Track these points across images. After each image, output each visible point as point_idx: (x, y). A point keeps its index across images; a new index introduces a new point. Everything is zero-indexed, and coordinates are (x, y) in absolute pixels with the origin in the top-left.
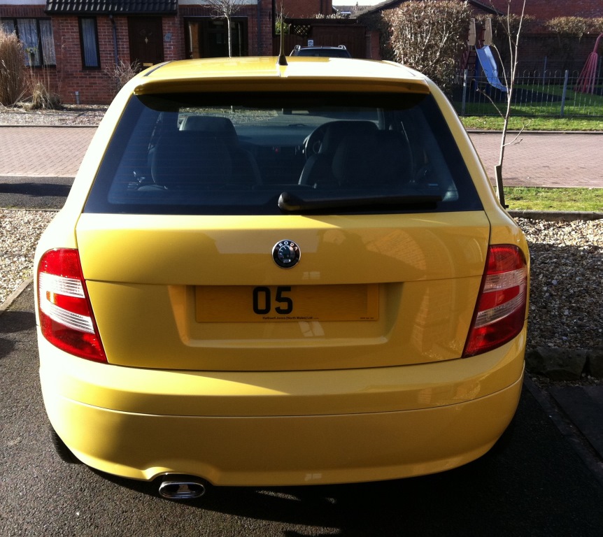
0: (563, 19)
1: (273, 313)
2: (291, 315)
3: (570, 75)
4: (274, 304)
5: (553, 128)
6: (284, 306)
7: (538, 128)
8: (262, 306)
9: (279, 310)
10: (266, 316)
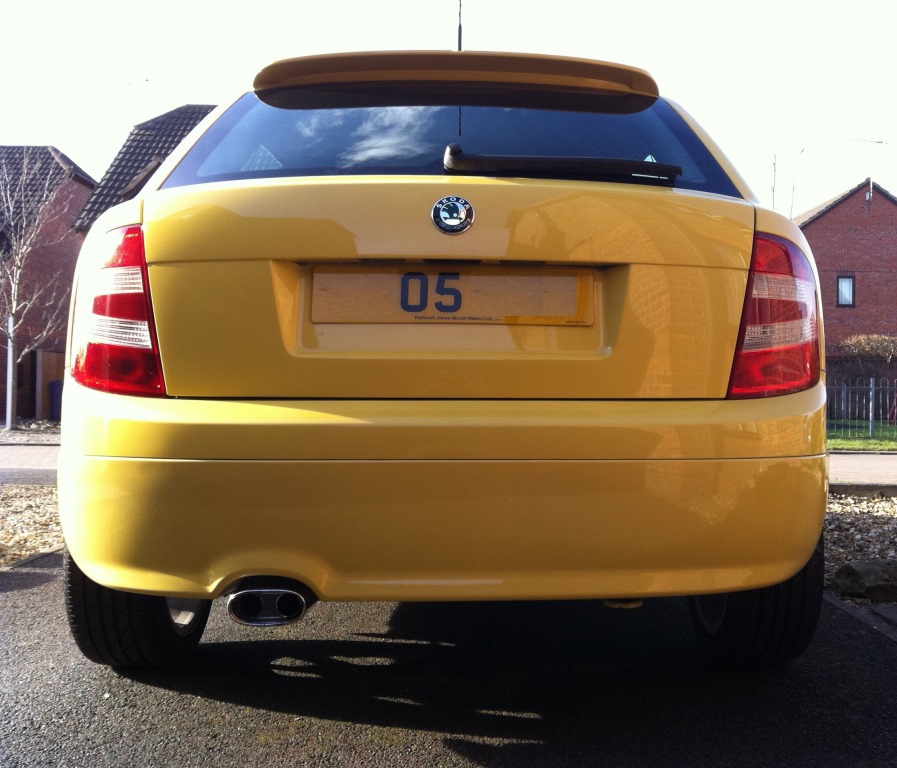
0: (862, 338)
1: (431, 310)
2: (458, 314)
3: (876, 384)
4: (433, 297)
5: (861, 447)
6: (448, 300)
7: (840, 447)
8: (414, 299)
9: (440, 306)
10: (420, 314)
